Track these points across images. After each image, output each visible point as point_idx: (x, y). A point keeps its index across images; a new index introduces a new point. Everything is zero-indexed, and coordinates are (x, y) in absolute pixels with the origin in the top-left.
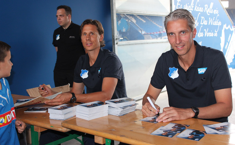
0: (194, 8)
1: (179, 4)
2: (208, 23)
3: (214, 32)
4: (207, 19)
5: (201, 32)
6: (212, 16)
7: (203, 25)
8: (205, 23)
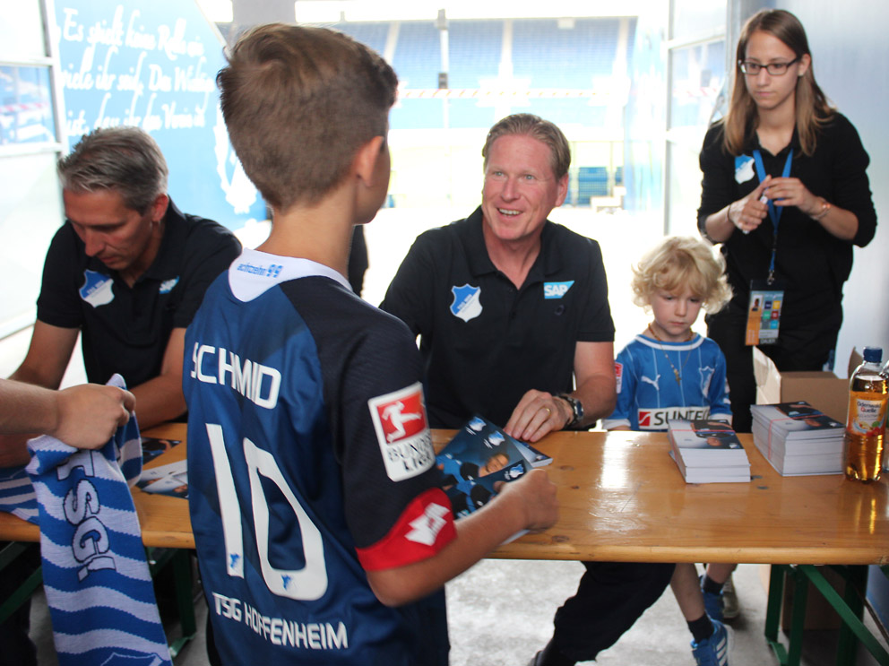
0: (123, 38)
1: (74, 24)
2: (173, 83)
3: (194, 113)
4: (168, 70)
5: (154, 113)
6: (184, 61)
7: (159, 92)
8: (164, 84)
